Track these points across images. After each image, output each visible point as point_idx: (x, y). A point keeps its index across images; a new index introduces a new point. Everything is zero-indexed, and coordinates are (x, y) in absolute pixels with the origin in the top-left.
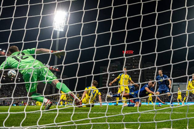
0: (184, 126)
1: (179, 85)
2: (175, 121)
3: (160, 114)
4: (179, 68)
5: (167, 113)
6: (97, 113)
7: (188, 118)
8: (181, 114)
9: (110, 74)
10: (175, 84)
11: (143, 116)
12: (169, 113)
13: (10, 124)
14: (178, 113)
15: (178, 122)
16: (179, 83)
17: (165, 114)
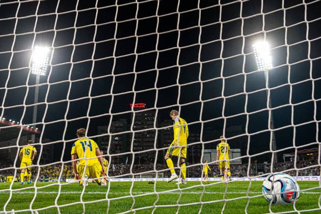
1: (210, 153)
4: (211, 128)
5: (193, 193)
8: (213, 195)
10: (205, 152)
12: (196, 193)
14: (209, 193)
16: (210, 150)
17: (190, 194)
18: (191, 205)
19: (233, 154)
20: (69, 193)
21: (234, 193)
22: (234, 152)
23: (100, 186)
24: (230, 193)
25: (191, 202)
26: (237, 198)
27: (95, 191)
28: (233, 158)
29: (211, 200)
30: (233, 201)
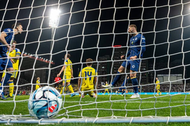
0: (167, 114)
1: (163, 77)
2: (159, 109)
3: (146, 103)
4: (163, 61)
5: (152, 102)
7: (170, 107)
8: (165, 103)
9: (99, 63)
10: (159, 76)
11: (130, 105)
12: (154, 102)
13: (9, 112)
14: (162, 102)
15: (162, 110)
16: (163, 75)
17: (150, 103)
18: (150, 110)
19: (178, 77)
20: (73, 102)
21: (178, 102)
22: (178, 76)
23: (92, 98)
24: (176, 102)
25: (150, 108)
26: (180, 105)
27: (89, 101)
28: (177, 80)
29: (163, 107)
30: (177, 107)
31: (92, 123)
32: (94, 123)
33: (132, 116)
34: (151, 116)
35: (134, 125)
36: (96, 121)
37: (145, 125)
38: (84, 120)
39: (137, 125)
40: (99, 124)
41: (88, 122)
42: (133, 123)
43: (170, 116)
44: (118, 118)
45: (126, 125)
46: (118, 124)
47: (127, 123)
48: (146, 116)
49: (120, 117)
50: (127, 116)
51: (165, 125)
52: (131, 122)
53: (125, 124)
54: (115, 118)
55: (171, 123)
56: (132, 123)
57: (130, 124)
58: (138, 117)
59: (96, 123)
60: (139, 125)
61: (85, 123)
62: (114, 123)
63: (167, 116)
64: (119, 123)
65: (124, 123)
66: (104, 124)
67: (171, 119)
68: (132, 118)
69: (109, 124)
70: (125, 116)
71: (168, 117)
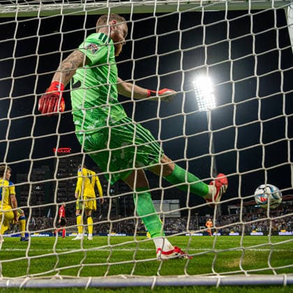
0: (153, 271)
5: (125, 250)
6: (11, 250)
8: (149, 252)
9: (33, 185)
12: (129, 250)
14: (143, 250)
15: (144, 264)
19: (171, 205)
28: (170, 210)
31: (18, 288)
32: (22, 288)
33: (89, 276)
34: (123, 276)
35: (93, 291)
36: (25, 284)
37: (112, 291)
38: (3, 283)
39: (98, 290)
40: (31, 289)
41: (10, 286)
42: (91, 287)
43: (156, 275)
44: (64, 278)
45: (79, 291)
46: (65, 290)
47: (81, 288)
48: (114, 276)
49: (69, 277)
50: (80, 276)
51: (148, 292)
52: (87, 285)
53: (76, 289)
54: (59, 278)
55: (160, 287)
56: (89, 287)
57: (86, 288)
58: (100, 278)
59: (25, 288)
60: (103, 291)
61: (6, 288)
62: (57, 288)
63: (152, 275)
64: (67, 288)
65: (75, 287)
66: (39, 289)
67: (159, 281)
68: (90, 278)
69: (48, 289)
70: (76, 276)
71: (155, 277)
